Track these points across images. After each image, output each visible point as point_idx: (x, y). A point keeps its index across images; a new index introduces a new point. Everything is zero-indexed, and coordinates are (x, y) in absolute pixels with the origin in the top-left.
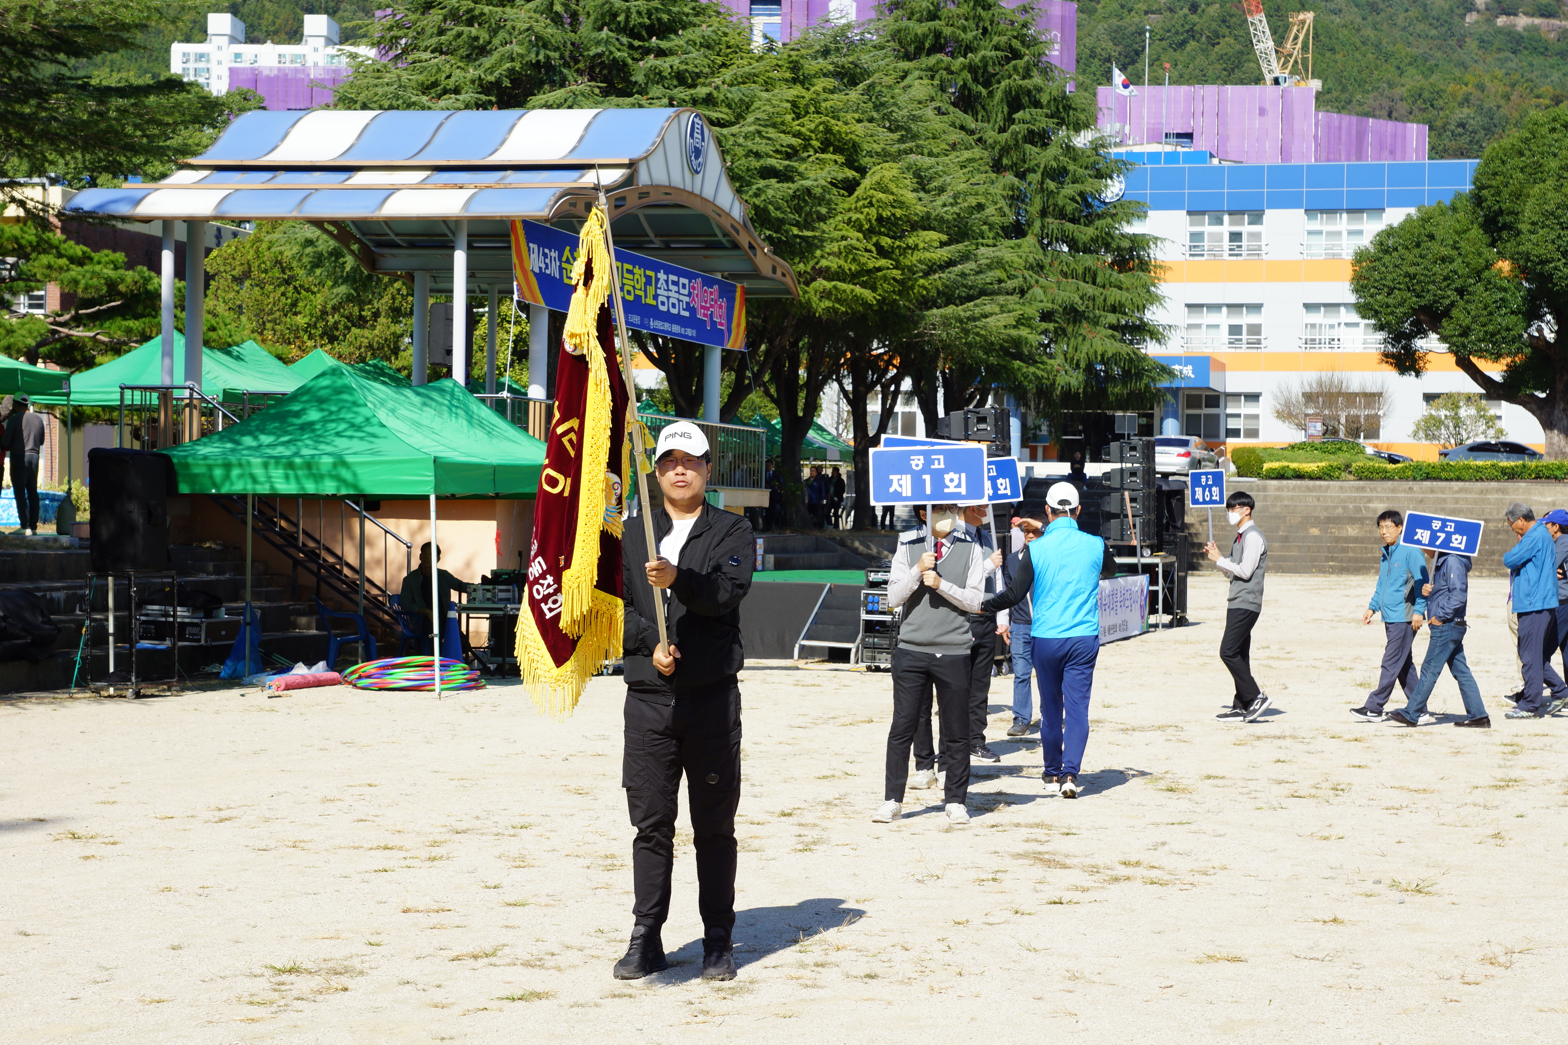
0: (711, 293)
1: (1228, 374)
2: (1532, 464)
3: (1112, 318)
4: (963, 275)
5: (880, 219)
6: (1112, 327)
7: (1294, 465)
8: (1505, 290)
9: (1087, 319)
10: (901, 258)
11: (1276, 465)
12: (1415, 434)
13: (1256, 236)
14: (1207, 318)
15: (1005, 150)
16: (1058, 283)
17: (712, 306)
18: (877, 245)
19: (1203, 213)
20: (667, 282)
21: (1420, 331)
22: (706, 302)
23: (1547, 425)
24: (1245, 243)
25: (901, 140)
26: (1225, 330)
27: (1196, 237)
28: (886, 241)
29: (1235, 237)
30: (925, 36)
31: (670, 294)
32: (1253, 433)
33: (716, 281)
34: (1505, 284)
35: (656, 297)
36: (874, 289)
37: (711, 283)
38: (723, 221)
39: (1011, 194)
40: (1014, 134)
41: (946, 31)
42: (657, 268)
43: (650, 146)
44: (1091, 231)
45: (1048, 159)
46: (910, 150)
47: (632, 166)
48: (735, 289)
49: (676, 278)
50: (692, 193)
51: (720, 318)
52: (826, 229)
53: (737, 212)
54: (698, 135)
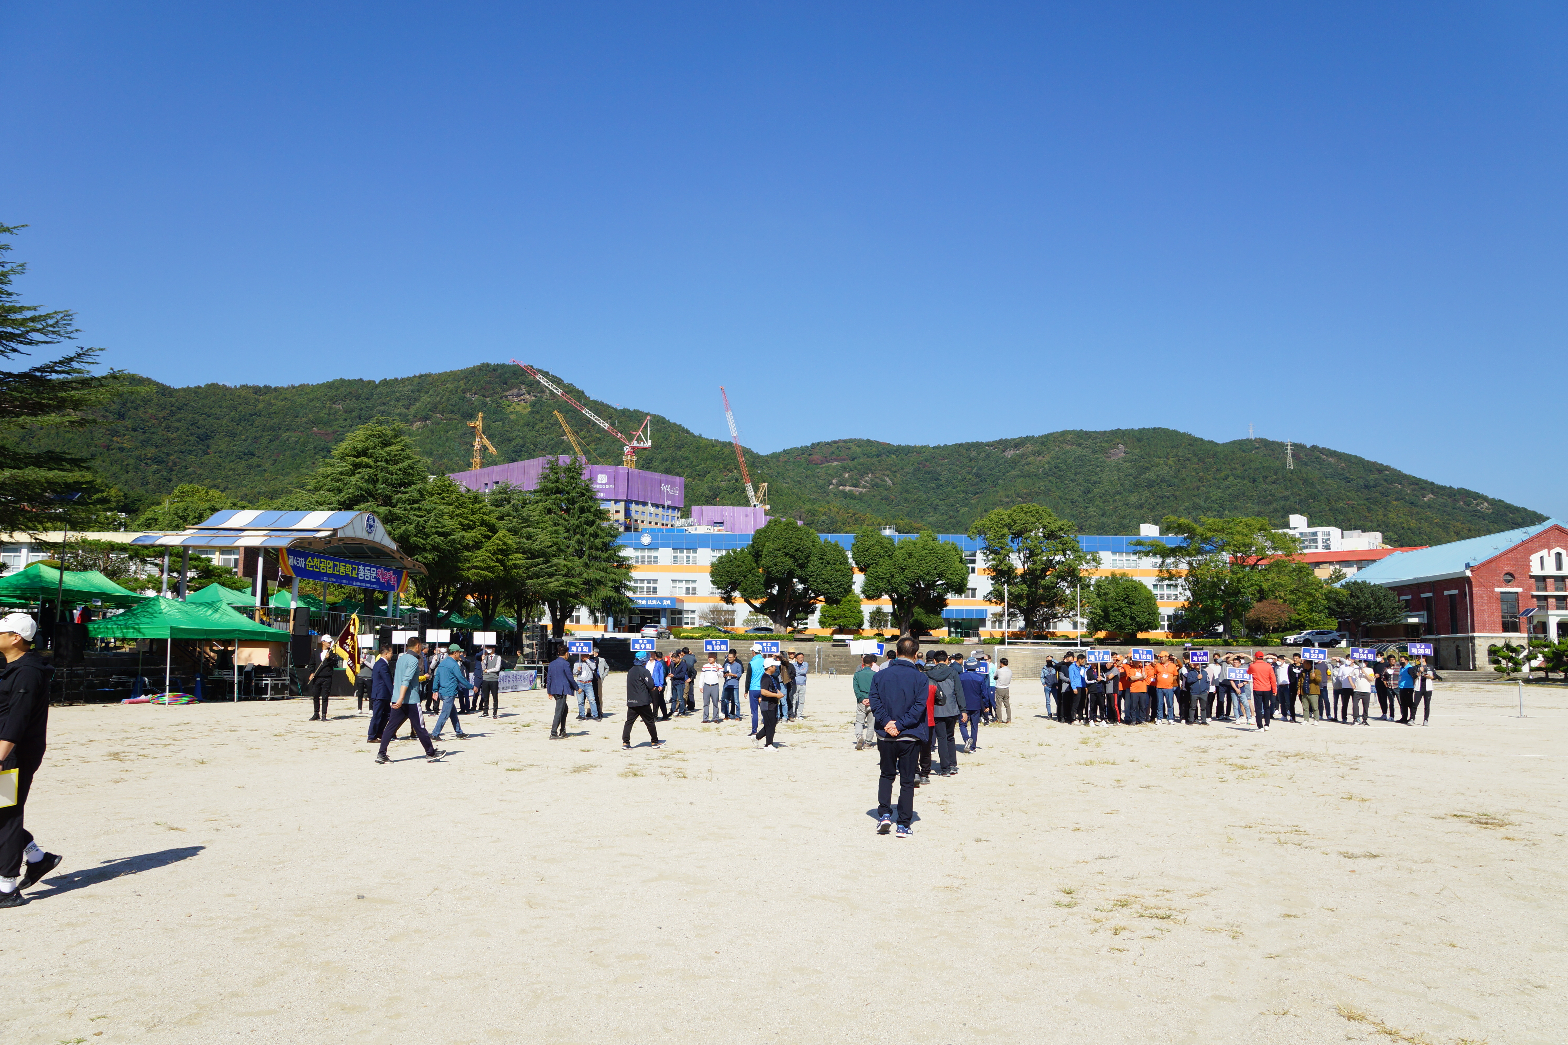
0: (388, 573)
1: (683, 604)
2: (769, 634)
3: (615, 584)
4: (541, 569)
5: (499, 549)
7: (691, 635)
8: (759, 577)
11: (685, 634)
14: (678, 585)
15: (578, 527)
16: (594, 572)
17: (389, 578)
18: (497, 558)
19: (677, 549)
20: (364, 569)
21: (733, 590)
22: (386, 576)
23: (775, 622)
24: (691, 559)
25: (524, 523)
26: (684, 589)
27: (675, 557)
28: (500, 557)
29: (688, 557)
30: (553, 488)
31: (364, 573)
32: (693, 624)
34: (759, 575)
35: (357, 574)
37: (389, 570)
38: (385, 549)
39: (579, 542)
40: (580, 522)
41: (561, 487)
42: (359, 565)
43: (345, 524)
44: (606, 555)
45: (590, 530)
46: (528, 526)
47: (335, 531)
48: (402, 572)
49: (369, 568)
50: (368, 540)
51: (393, 582)
52: (479, 553)
53: (393, 547)
54: (371, 521)
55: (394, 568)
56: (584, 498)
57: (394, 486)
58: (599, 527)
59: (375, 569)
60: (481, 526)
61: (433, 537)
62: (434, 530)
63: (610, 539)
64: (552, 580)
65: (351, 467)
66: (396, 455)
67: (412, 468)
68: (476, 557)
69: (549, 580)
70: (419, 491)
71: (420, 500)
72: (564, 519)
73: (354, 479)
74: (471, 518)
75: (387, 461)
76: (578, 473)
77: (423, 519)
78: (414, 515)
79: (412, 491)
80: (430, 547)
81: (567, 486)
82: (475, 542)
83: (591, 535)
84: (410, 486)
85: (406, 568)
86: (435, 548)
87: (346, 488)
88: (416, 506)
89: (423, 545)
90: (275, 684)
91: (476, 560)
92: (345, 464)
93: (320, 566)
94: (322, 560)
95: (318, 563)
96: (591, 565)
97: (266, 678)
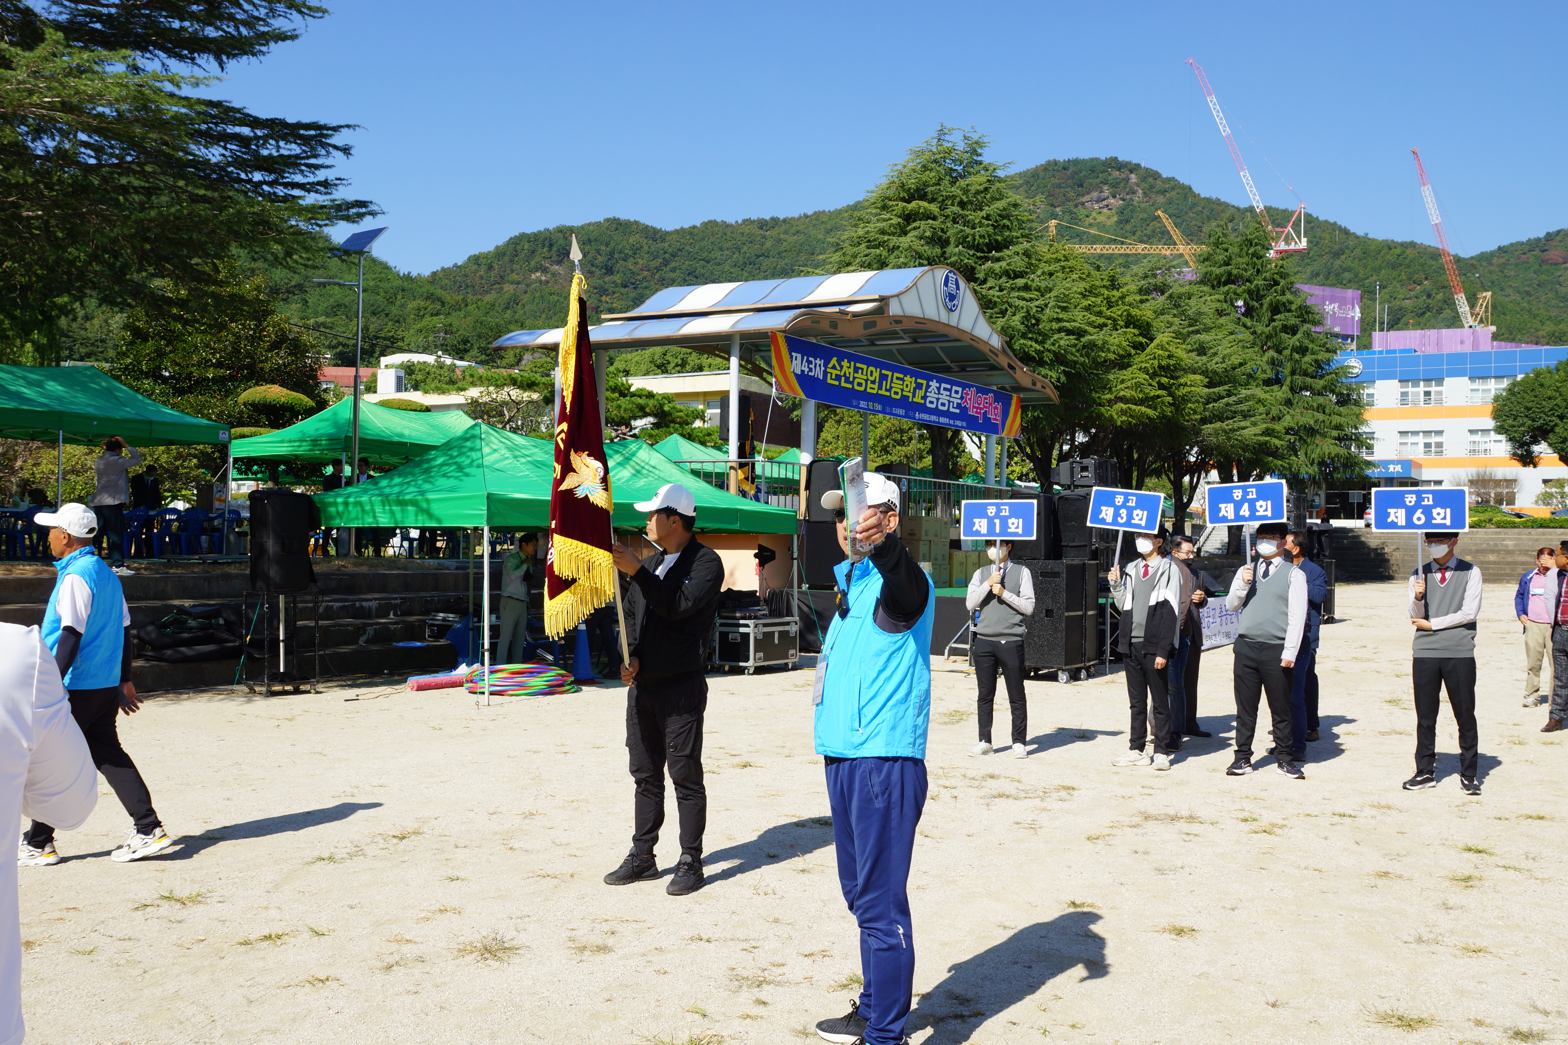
0: (986, 399)
1: (1424, 470)
3: (1335, 433)
4: (1228, 404)
5: (1161, 367)
6: (1335, 439)
9: (1320, 434)
10: (1176, 391)
12: (1536, 502)
13: (1440, 393)
14: (1411, 439)
15: (1269, 337)
16: (1302, 413)
17: (986, 407)
18: (1159, 383)
19: (1408, 381)
20: (938, 388)
22: (979, 404)
24: (1433, 396)
25: (1190, 325)
26: (1421, 446)
27: (1402, 394)
28: (1164, 380)
29: (1427, 394)
30: (1222, 275)
31: (940, 396)
33: (992, 391)
35: (925, 398)
36: (1155, 409)
37: (986, 392)
38: (982, 347)
39: (1273, 362)
40: (1274, 328)
41: (1235, 272)
42: (929, 379)
43: (902, 288)
44: (1322, 383)
45: (1294, 341)
46: (1197, 332)
47: (883, 300)
48: (1011, 397)
49: (949, 386)
50: (948, 325)
51: (994, 415)
52: (1126, 374)
53: (996, 341)
54: (952, 286)
55: (995, 388)
56: (1279, 288)
57: (978, 248)
58: (1308, 334)
59: (960, 389)
60: (1127, 327)
61: (1056, 336)
62: (1055, 326)
63: (1327, 355)
64: (1247, 423)
65: (900, 220)
66: (978, 192)
67: (1007, 217)
68: (1123, 381)
69: (1243, 424)
70: (1024, 254)
71: (1026, 273)
72: (1245, 326)
73: (905, 241)
74: (1108, 313)
75: (962, 205)
76: (1263, 247)
77: (1037, 303)
78: (1019, 298)
79: (1012, 258)
80: (1051, 356)
81: (1246, 270)
82: (1118, 355)
83: (1295, 349)
84: (1008, 248)
85: (1018, 389)
86: (1059, 359)
87: (892, 257)
88: (1020, 282)
89: (1037, 352)
90: (764, 633)
91: (1123, 386)
92: (888, 216)
93: (854, 378)
94: (858, 365)
95: (852, 370)
96: (1295, 402)
97: (741, 622)
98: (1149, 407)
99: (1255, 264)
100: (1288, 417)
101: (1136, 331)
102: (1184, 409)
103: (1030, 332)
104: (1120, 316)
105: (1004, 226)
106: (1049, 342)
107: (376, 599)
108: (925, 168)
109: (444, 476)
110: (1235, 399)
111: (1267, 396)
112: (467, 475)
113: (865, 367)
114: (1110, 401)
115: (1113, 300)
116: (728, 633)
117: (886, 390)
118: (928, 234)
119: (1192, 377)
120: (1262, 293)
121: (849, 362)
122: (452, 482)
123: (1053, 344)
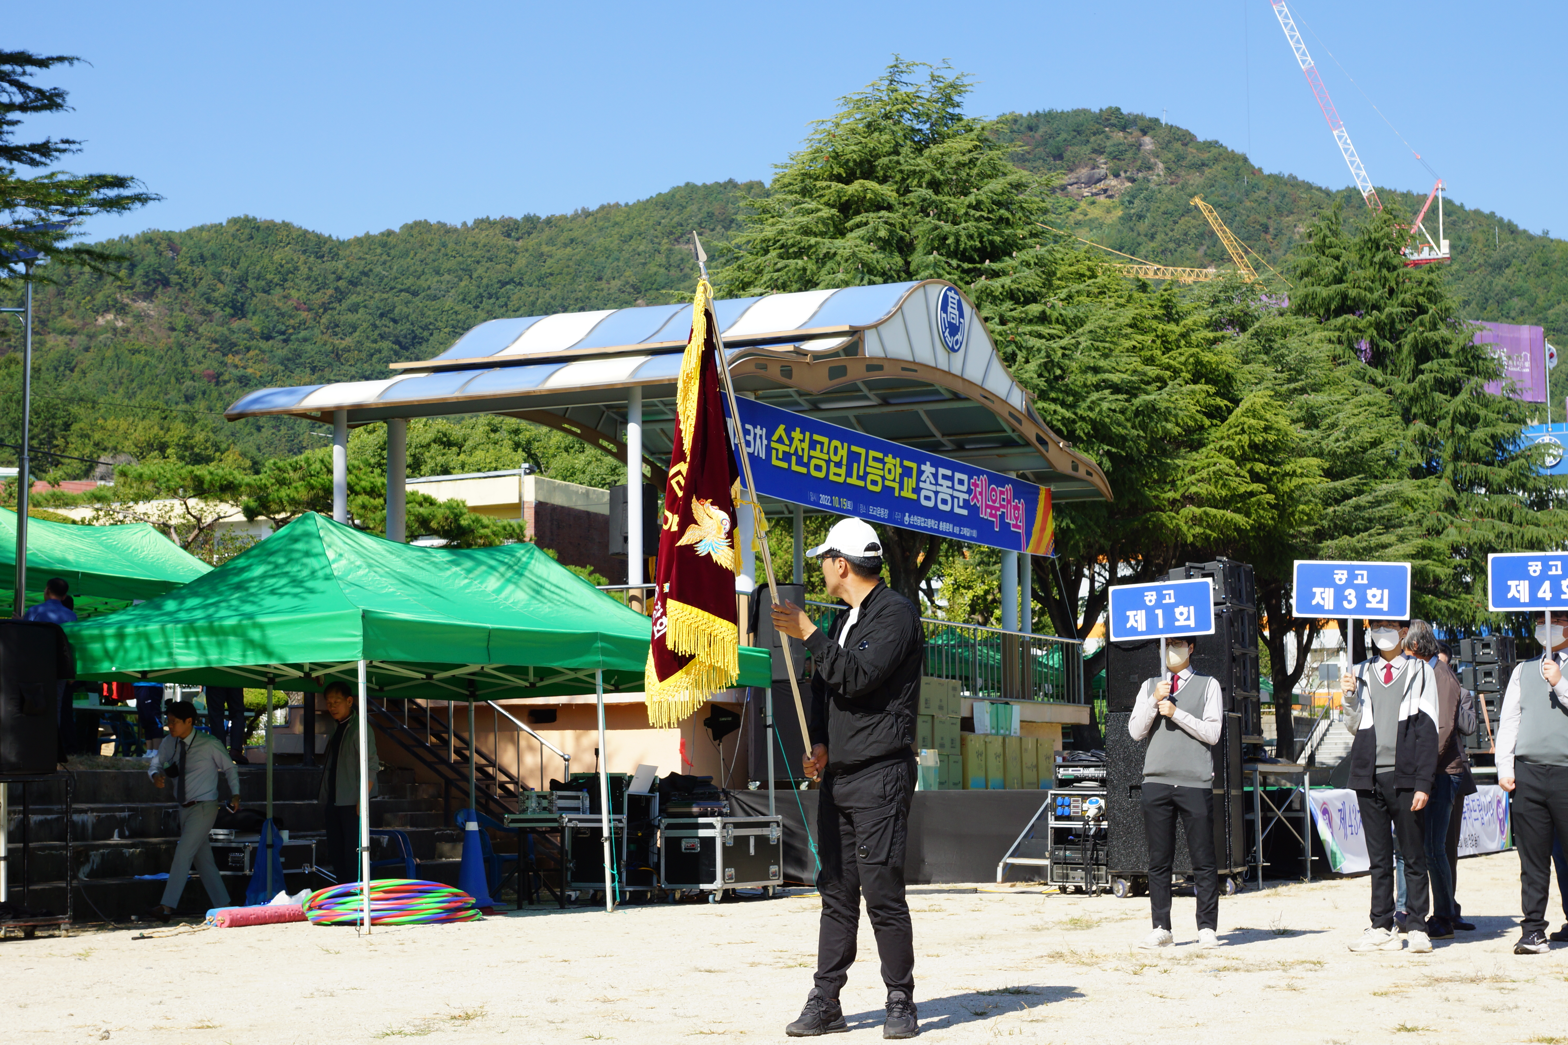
0: (1002, 493)
5: (1253, 446)
10: (1279, 485)
15: (1414, 400)
16: (1474, 523)
17: (1003, 506)
18: (1251, 471)
20: (935, 476)
22: (994, 501)
25: (1291, 380)
28: (1260, 467)
30: (1332, 299)
31: (939, 488)
33: (1009, 481)
35: (917, 490)
36: (1248, 515)
37: (1001, 482)
38: (994, 408)
39: (1422, 440)
40: (1422, 384)
41: (1353, 293)
42: (922, 460)
43: (881, 315)
44: (1505, 473)
45: (1457, 404)
46: (1303, 391)
47: (856, 333)
48: (1037, 492)
49: (949, 473)
50: (949, 373)
51: (1015, 519)
52: (1198, 458)
53: (1017, 399)
54: (953, 311)
55: (1013, 475)
56: (1426, 318)
57: (964, 256)
58: (1478, 395)
59: (965, 477)
60: (1195, 382)
61: (1095, 396)
62: (1091, 379)
63: (1512, 427)
65: (834, 211)
67: (1008, 205)
68: (1193, 471)
69: (1384, 539)
70: (1036, 265)
71: (1042, 295)
72: (1373, 381)
73: (845, 245)
74: (1165, 359)
78: (1032, 335)
79: (1018, 271)
80: (1088, 428)
82: (1184, 427)
84: (1010, 255)
85: (1050, 476)
86: (1100, 432)
87: (824, 271)
88: (1034, 309)
90: (736, 838)
91: (1193, 477)
92: (813, 205)
93: (810, 458)
94: (816, 437)
95: (806, 445)
96: (1461, 505)
97: (701, 820)
98: (1237, 511)
99: (1386, 279)
100: (1451, 530)
101: (1212, 389)
102: (1293, 514)
103: (1052, 388)
104: (1184, 364)
105: (1001, 219)
106: (1084, 405)
107: (93, 810)
108: (871, 127)
109: (273, 592)
110: (1370, 498)
111: (1419, 494)
112: (311, 591)
113: (825, 440)
114: (1173, 502)
115: (1172, 338)
116: (679, 839)
117: (859, 478)
118: (882, 233)
119: (1304, 461)
120: (1399, 327)
121: (803, 432)
122: (288, 602)
123: (1091, 409)
